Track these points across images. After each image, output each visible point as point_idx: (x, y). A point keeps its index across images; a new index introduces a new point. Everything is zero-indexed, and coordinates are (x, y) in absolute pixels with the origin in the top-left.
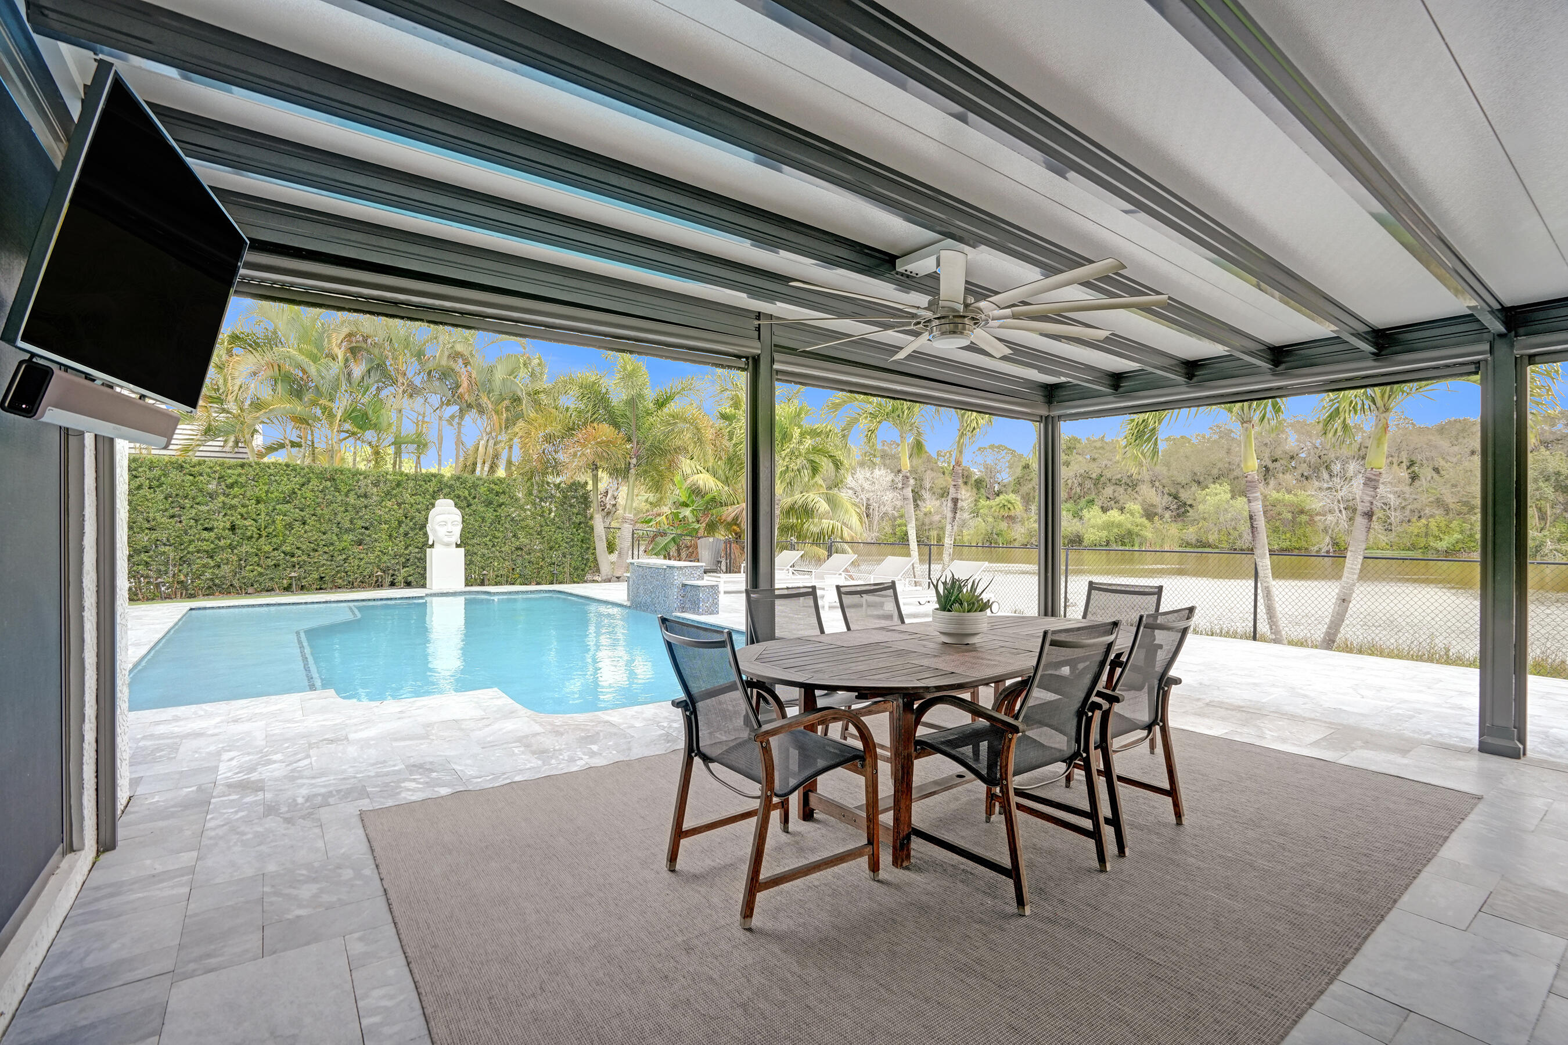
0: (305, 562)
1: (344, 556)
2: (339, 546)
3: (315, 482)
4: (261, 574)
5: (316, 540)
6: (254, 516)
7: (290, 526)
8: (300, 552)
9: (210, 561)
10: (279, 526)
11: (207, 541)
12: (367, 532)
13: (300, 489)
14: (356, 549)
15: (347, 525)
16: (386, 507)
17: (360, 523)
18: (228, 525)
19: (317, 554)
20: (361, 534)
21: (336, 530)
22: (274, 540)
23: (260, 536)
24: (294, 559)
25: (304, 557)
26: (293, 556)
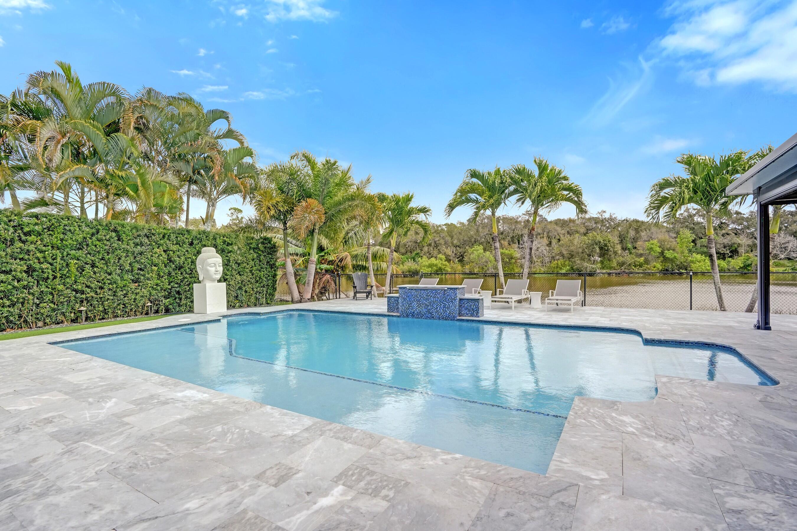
0: (92, 297)
1: (124, 292)
2: (121, 283)
3: (102, 233)
4: (54, 310)
5: (103, 280)
6: (50, 260)
7: (81, 269)
8: (88, 290)
9: (5, 300)
10: (73, 269)
11: (5, 283)
12: (141, 272)
13: (91, 238)
14: (133, 286)
15: (128, 267)
16: (156, 253)
17: (137, 266)
18: (25, 268)
19: (103, 291)
20: (138, 274)
21: (119, 271)
22: (68, 280)
23: (55, 277)
24: (84, 296)
25: (93, 294)
26: (83, 292)
